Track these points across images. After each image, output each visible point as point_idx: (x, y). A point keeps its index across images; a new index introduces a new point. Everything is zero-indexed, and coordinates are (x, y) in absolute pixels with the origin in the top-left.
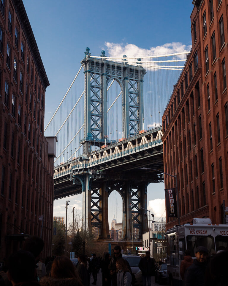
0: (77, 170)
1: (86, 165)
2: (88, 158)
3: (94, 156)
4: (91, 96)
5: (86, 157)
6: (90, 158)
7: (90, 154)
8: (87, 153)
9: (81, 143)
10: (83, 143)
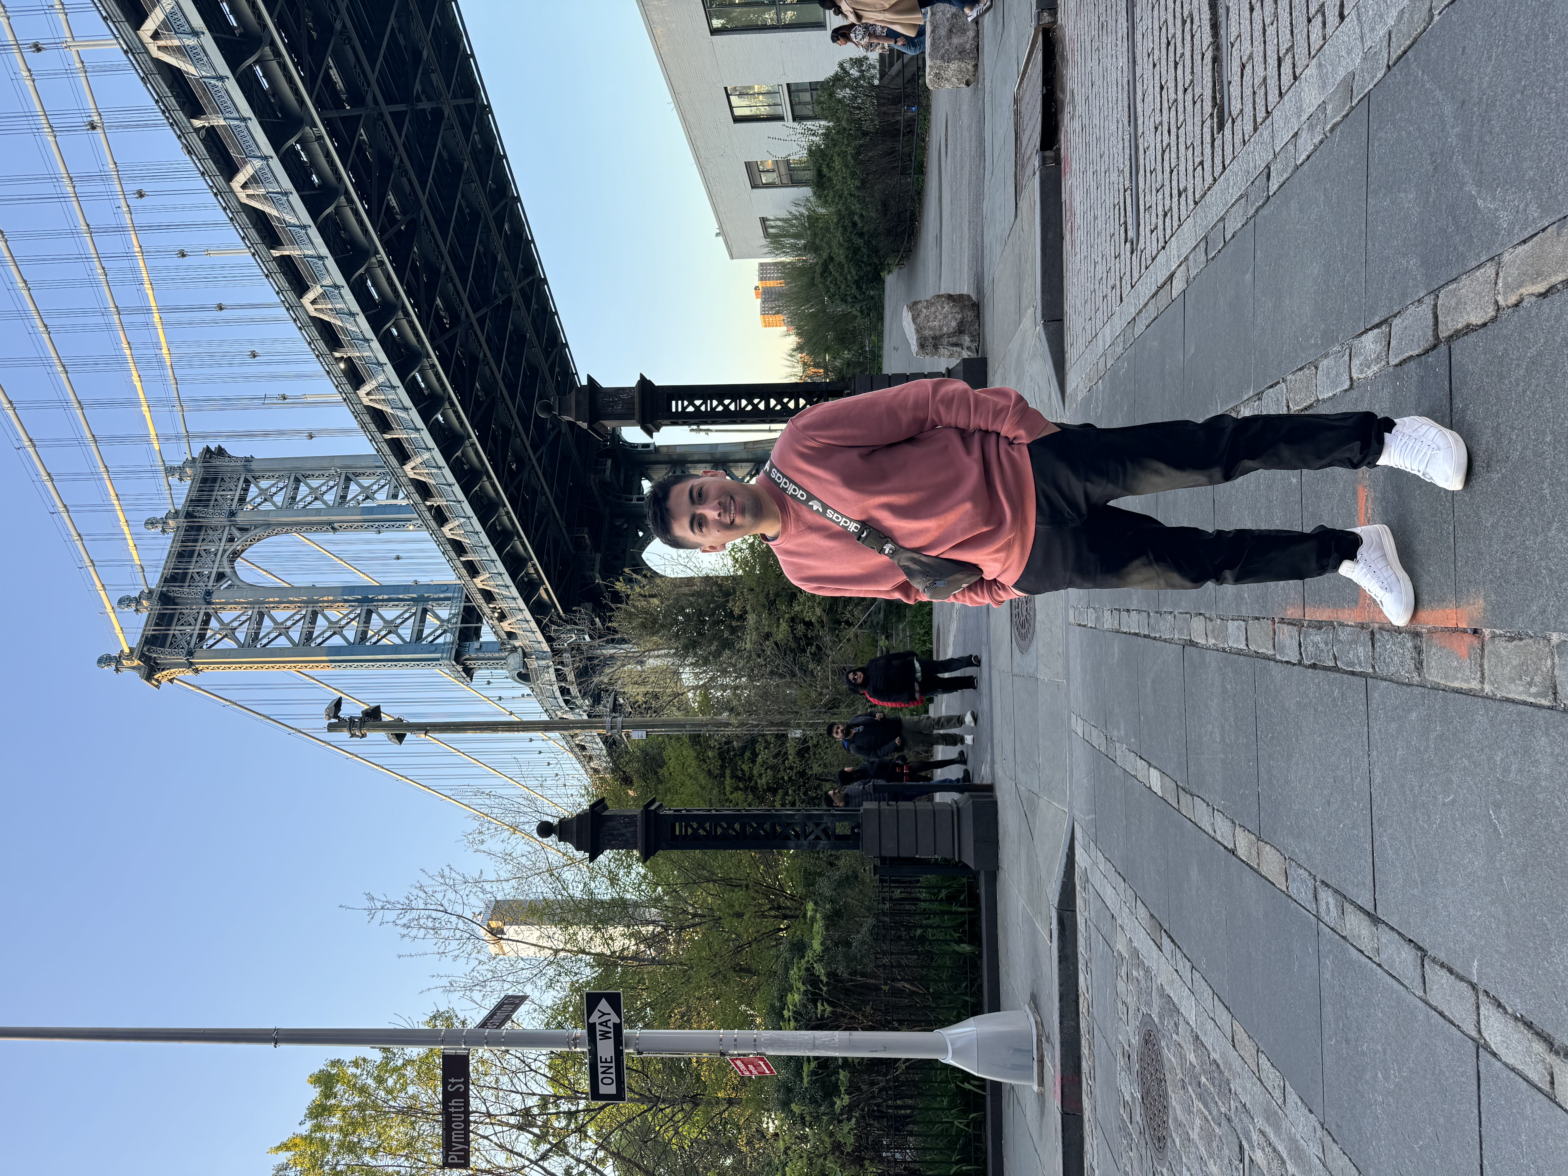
0: (560, 687)
1: (541, 656)
2: (520, 650)
3: (506, 626)
4: (289, 644)
5: (518, 660)
6: (517, 643)
7: (503, 644)
8: (503, 655)
9: (468, 679)
10: (469, 672)
